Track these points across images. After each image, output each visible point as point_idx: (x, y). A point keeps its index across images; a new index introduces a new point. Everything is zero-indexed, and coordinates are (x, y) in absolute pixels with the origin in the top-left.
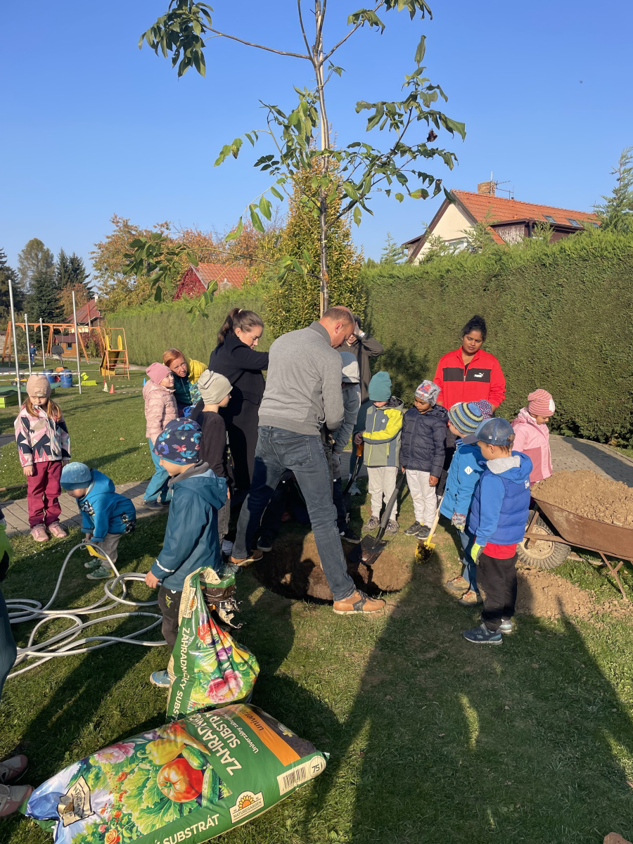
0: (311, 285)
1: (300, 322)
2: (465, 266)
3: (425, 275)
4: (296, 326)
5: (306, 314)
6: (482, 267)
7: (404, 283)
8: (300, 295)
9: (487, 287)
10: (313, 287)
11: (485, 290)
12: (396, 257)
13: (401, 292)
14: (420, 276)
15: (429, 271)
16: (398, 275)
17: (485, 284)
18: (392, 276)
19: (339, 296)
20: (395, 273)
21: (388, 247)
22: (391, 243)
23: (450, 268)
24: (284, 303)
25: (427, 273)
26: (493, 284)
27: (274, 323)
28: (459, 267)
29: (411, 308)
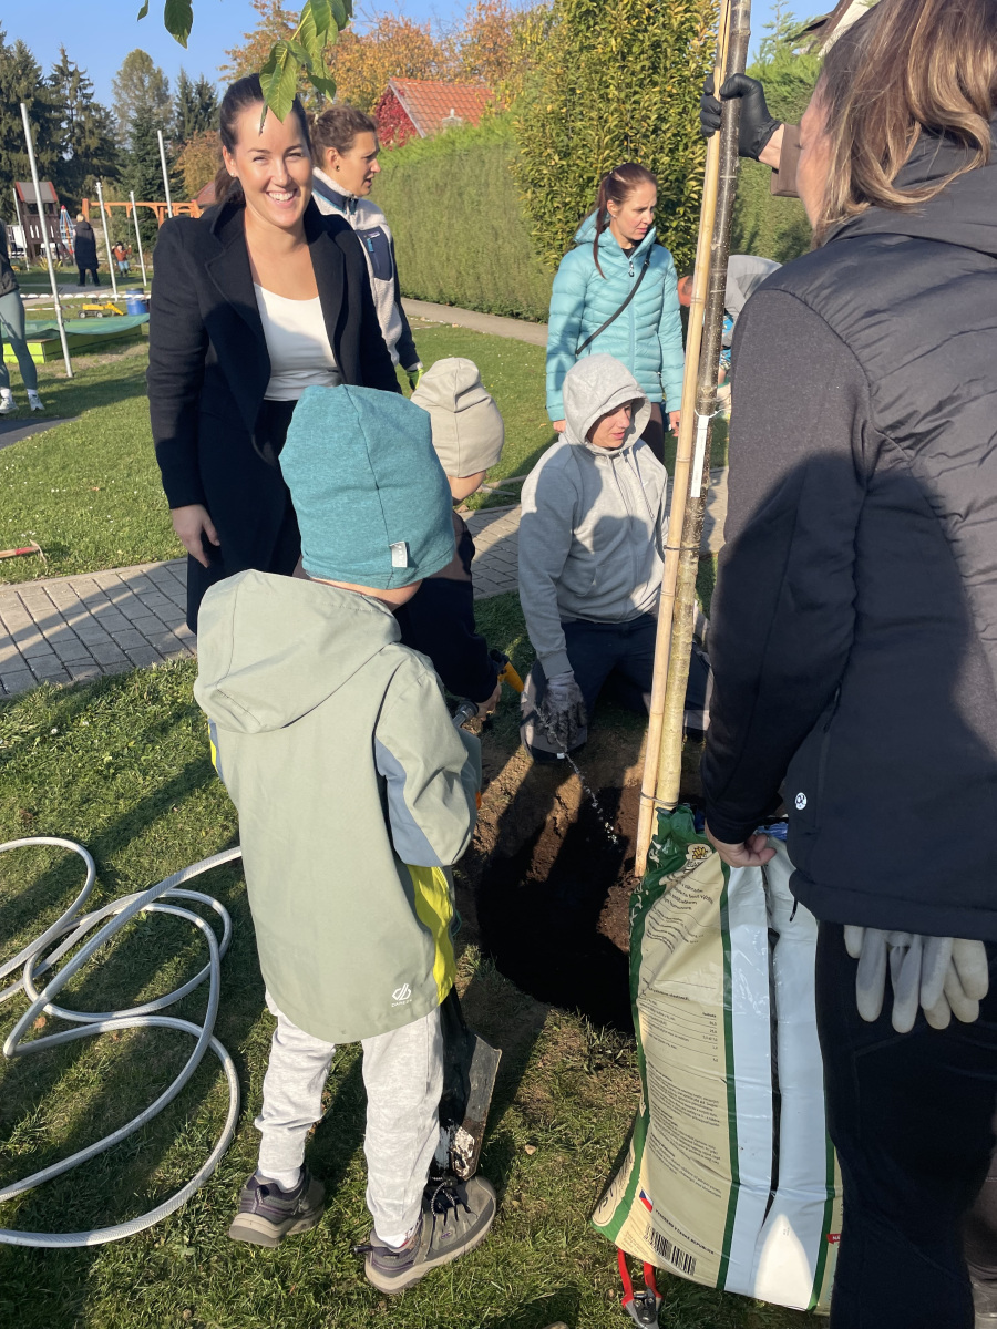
0: (618, 88)
1: (591, 179)
4: (583, 190)
5: (605, 160)
8: (594, 114)
10: (623, 95)
19: (680, 114)
24: (558, 135)
27: (536, 184)
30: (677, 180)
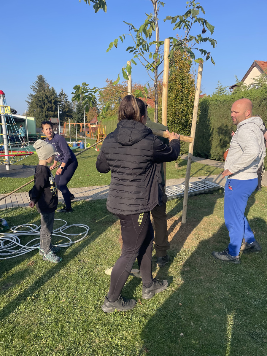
0: (175, 104)
2: (251, 95)
3: (232, 100)
5: (172, 118)
6: (259, 95)
7: (222, 103)
9: (260, 104)
10: (175, 106)
11: (259, 106)
12: (221, 92)
13: (221, 108)
14: (230, 100)
15: (234, 98)
16: (220, 100)
17: (260, 103)
18: (217, 100)
20: (218, 99)
21: (218, 87)
22: (220, 85)
23: (244, 96)
25: (233, 98)
26: (263, 103)
28: (248, 95)
29: (224, 115)
30: (187, 121)
